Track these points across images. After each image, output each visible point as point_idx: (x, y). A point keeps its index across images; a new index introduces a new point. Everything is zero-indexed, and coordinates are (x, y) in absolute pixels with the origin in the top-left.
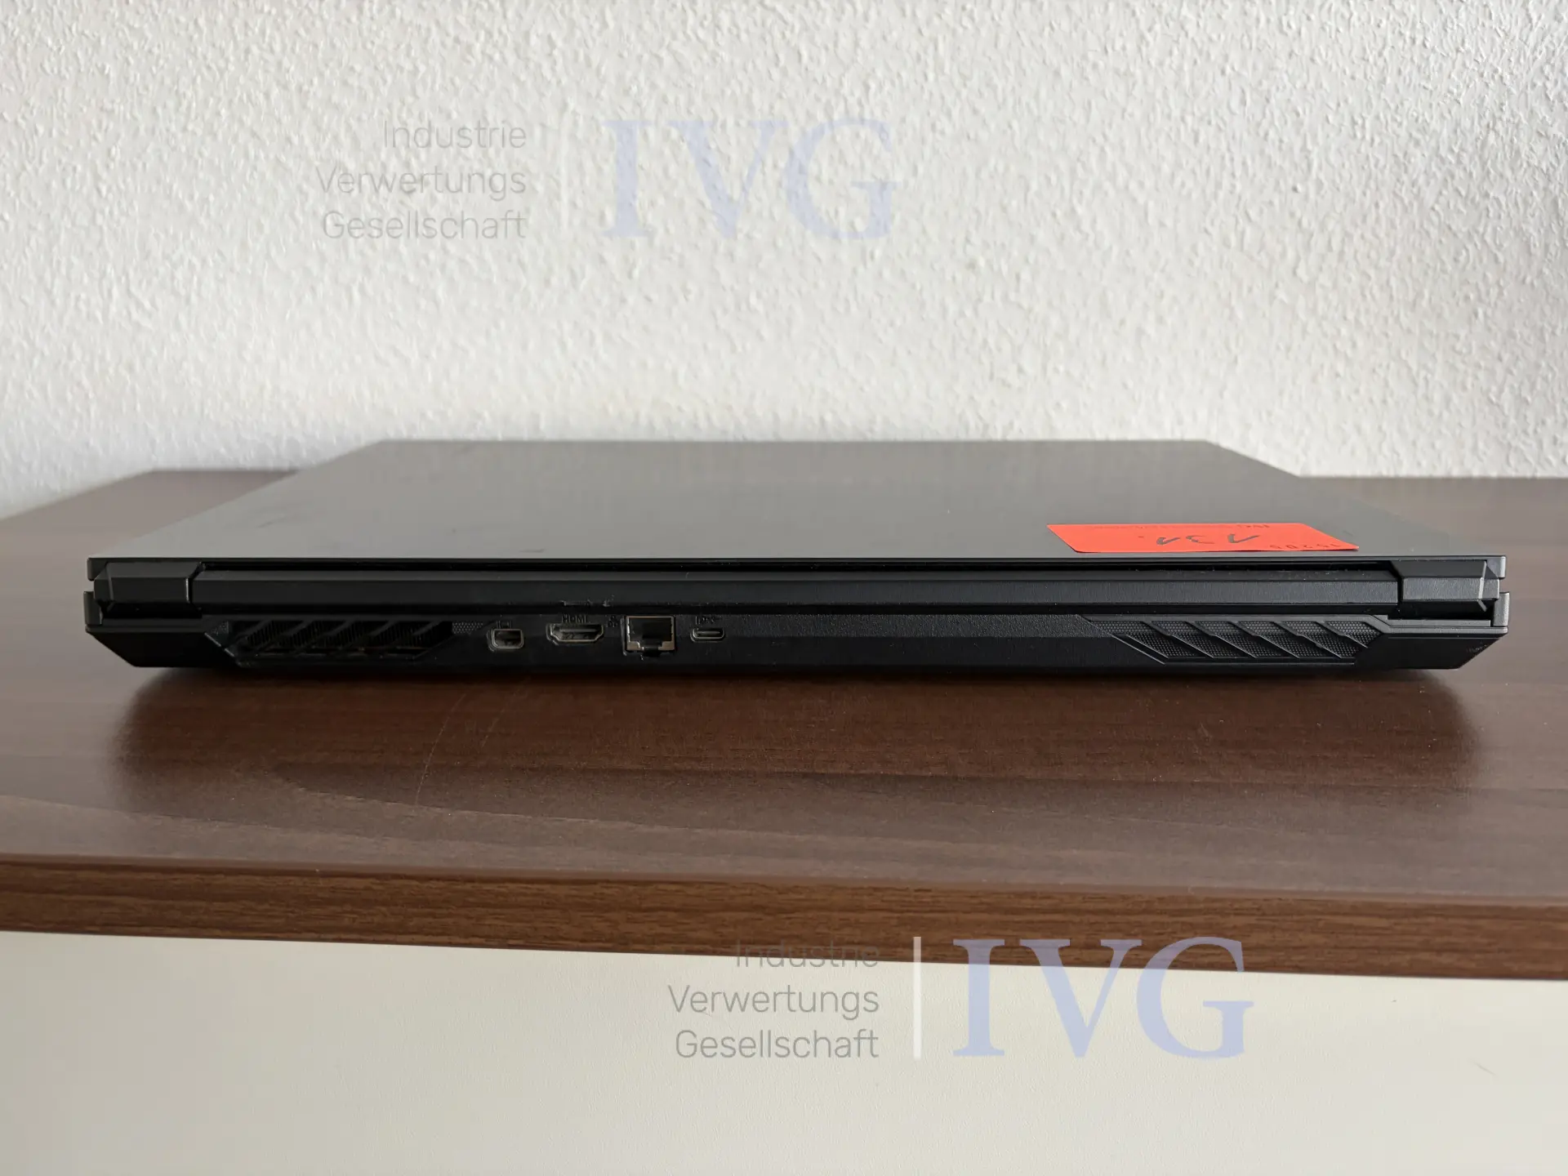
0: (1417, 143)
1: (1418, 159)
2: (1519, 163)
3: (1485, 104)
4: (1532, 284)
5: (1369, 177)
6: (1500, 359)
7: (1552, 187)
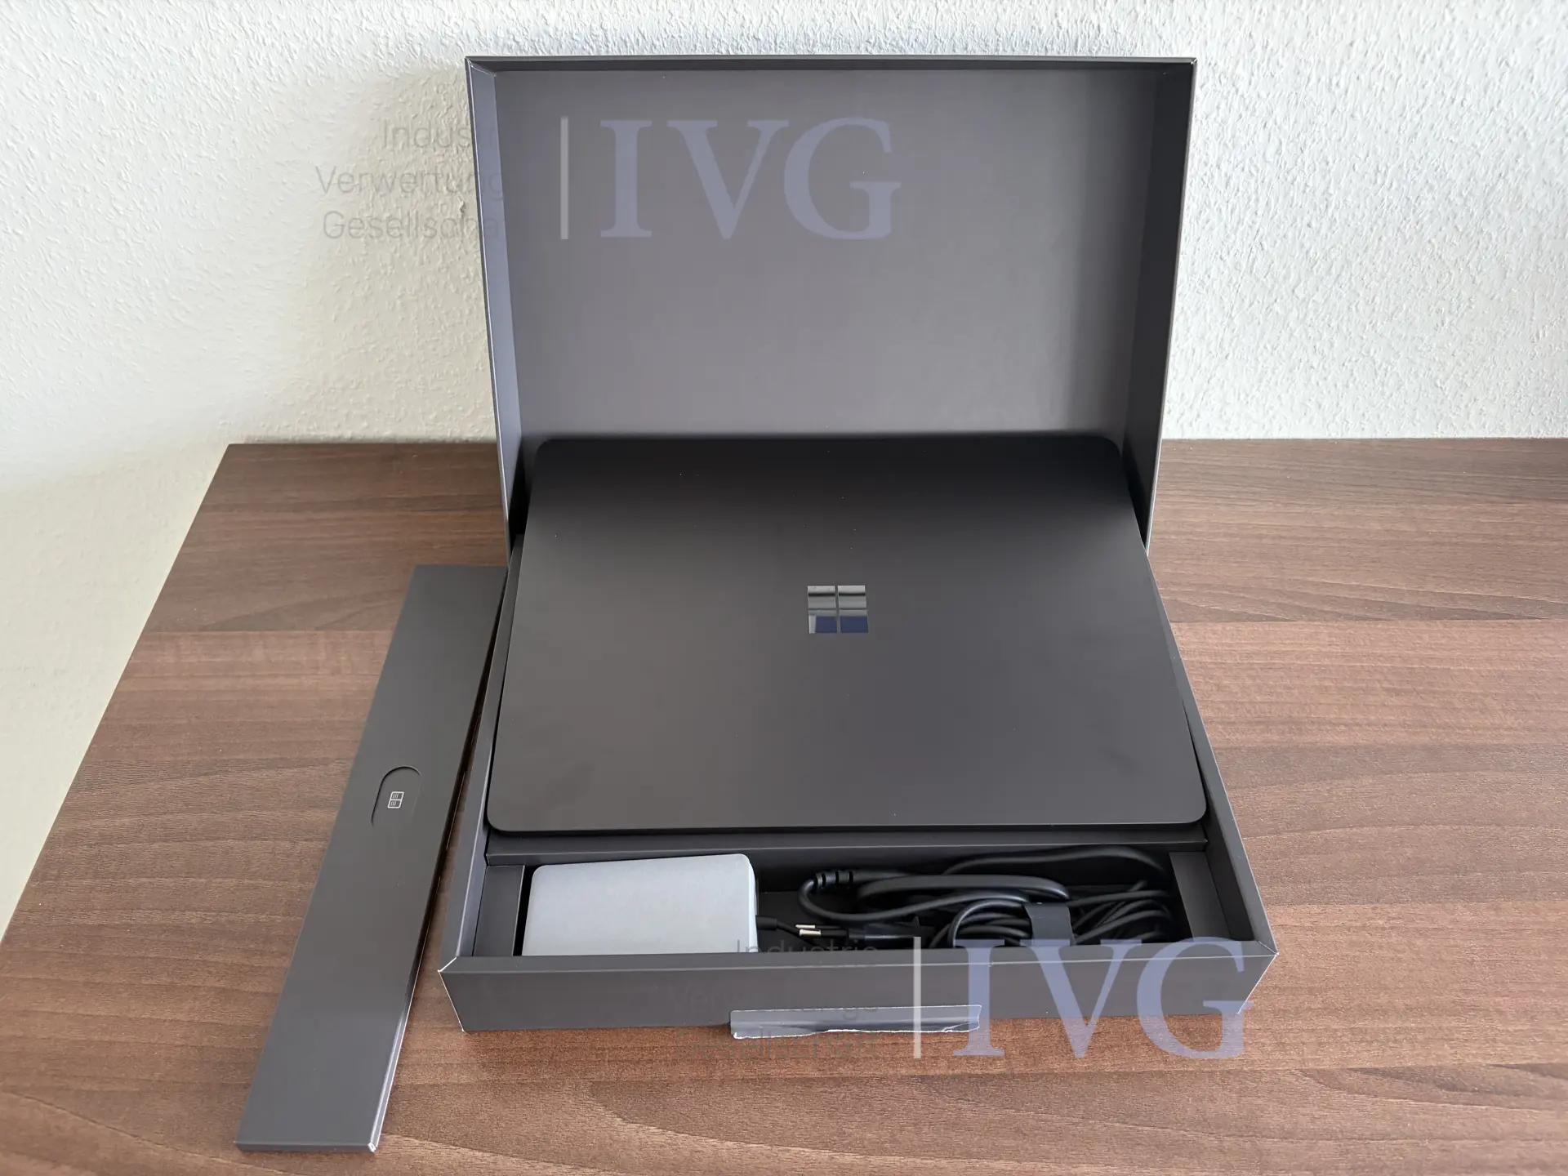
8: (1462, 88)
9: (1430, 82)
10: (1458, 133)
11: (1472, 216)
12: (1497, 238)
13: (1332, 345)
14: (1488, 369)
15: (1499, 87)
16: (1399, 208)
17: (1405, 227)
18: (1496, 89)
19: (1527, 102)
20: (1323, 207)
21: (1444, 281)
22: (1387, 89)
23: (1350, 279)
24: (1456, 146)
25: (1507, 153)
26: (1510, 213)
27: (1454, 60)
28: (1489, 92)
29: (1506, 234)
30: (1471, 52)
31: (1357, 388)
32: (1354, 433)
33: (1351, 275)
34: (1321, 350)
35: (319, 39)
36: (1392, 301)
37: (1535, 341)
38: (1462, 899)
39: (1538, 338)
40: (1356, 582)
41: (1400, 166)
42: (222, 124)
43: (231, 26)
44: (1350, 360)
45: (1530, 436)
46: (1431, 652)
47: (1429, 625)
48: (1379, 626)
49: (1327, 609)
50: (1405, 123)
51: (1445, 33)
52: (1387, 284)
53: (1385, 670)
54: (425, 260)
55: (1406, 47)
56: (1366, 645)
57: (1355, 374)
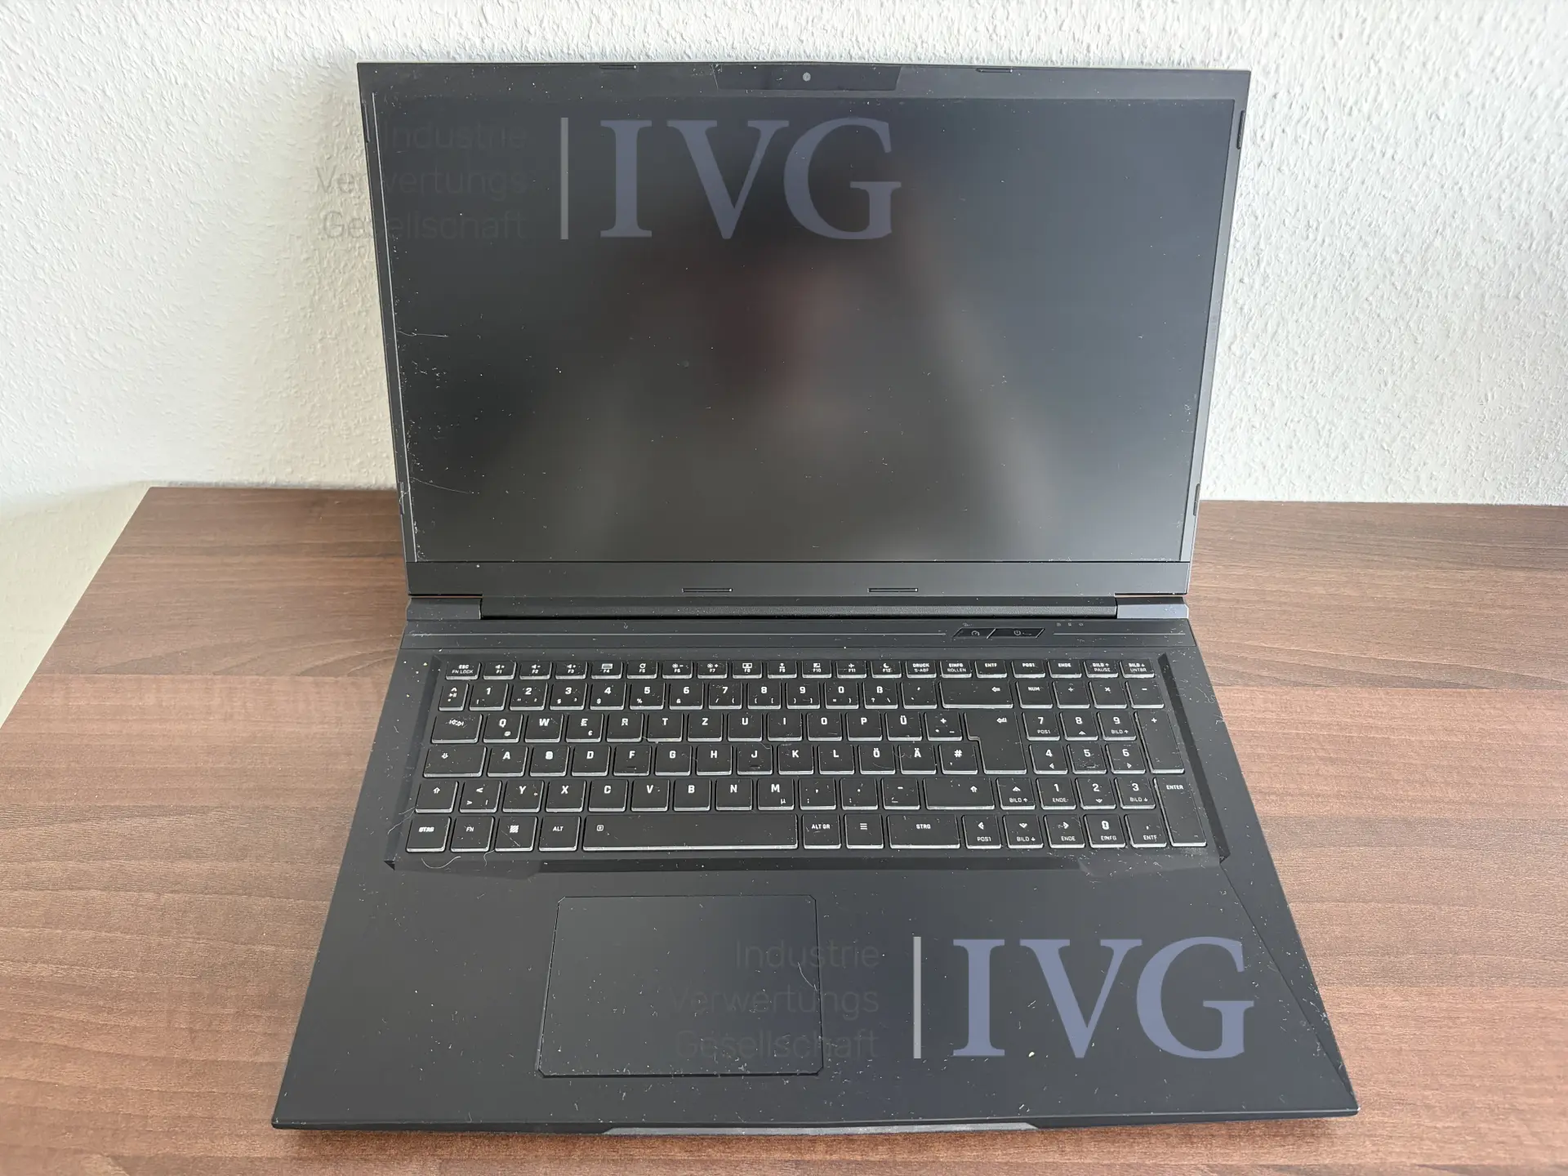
1: (1363, 258)
2: (1458, 262)
3: (1440, 212)
4: (1443, 360)
5: (1314, 273)
6: (1399, 417)
8: (1392, 141)
9: (1359, 134)
10: (1391, 187)
11: (1410, 272)
12: (1437, 297)
13: (1273, 405)
14: (1435, 432)
15: (1431, 141)
16: (1333, 264)
17: (1340, 284)
18: (1428, 142)
19: (1461, 156)
20: (1255, 264)
21: (1385, 340)
22: (1314, 142)
23: (1287, 337)
24: (1389, 202)
25: (1442, 208)
26: (1450, 268)
27: (1382, 113)
28: (1420, 146)
29: (1447, 293)
30: (1399, 104)
31: (1301, 448)
32: (1301, 496)
33: (1288, 332)
34: (1262, 409)
35: (232, 81)
36: (1332, 361)
37: (1484, 403)
38: (1393, 983)
39: (1487, 400)
40: (1296, 646)
41: (1332, 222)
42: (137, 164)
43: (145, 67)
44: (1292, 421)
45: (1485, 503)
46: (1371, 721)
47: (1370, 693)
48: (1317, 693)
49: (1265, 673)
50: (1335, 176)
51: (1372, 84)
52: (1326, 343)
53: (1321, 739)
54: (345, 304)
55: (1332, 100)
56: (1302, 711)
57: (1298, 434)
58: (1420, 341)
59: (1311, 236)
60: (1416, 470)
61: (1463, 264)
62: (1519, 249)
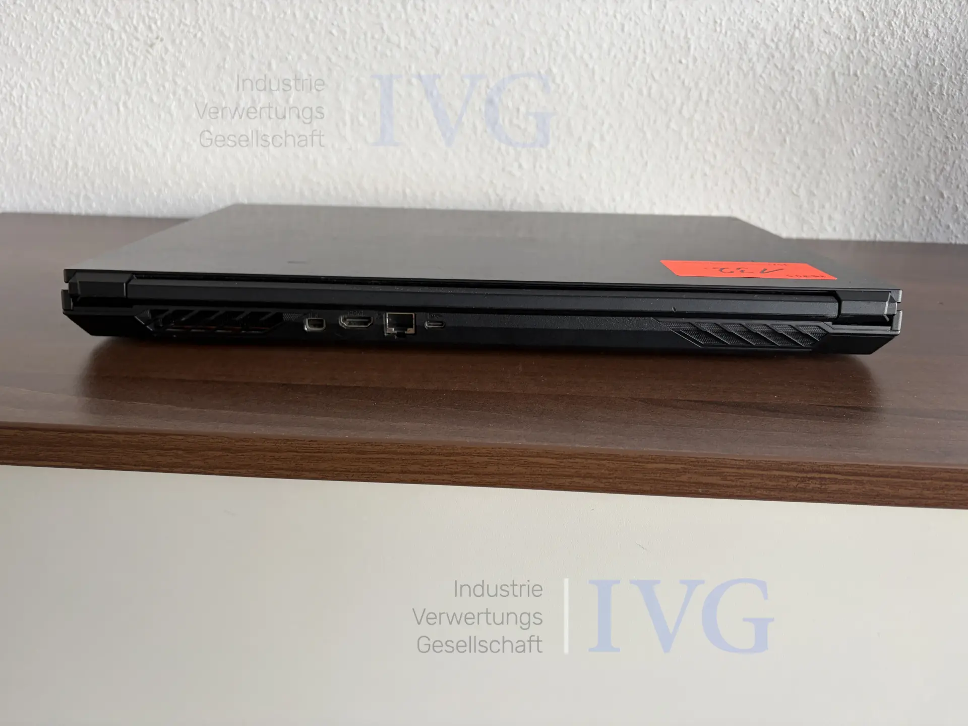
0: (753, 36)
1: (753, 45)
2: (812, 49)
4: (819, 123)
5: (724, 55)
6: (799, 168)
7: (832, 64)
58: (801, 107)
59: (718, 29)
60: (818, 212)
61: (816, 50)
62: (849, 38)
